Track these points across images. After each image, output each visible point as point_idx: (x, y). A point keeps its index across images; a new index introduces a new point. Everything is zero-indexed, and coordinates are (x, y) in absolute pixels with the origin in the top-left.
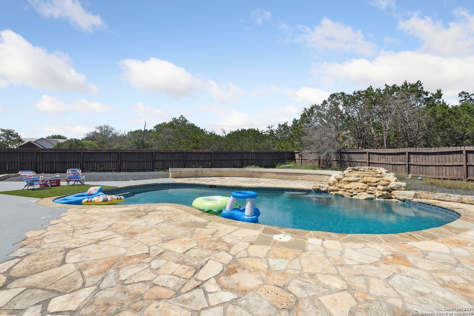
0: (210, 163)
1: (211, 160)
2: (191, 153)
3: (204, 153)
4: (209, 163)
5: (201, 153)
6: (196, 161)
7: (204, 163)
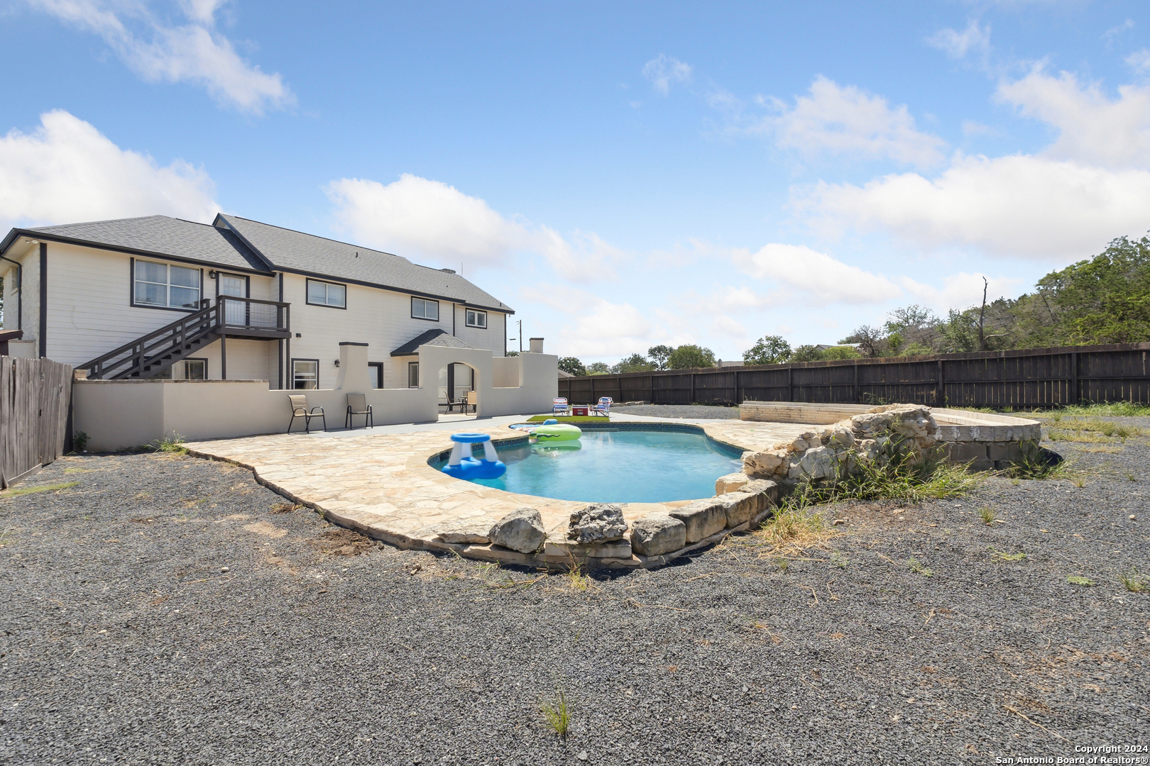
0: (934, 392)
1: (937, 384)
2: (874, 366)
3: (912, 364)
4: (932, 392)
5: (902, 364)
6: (888, 386)
7: (912, 390)
